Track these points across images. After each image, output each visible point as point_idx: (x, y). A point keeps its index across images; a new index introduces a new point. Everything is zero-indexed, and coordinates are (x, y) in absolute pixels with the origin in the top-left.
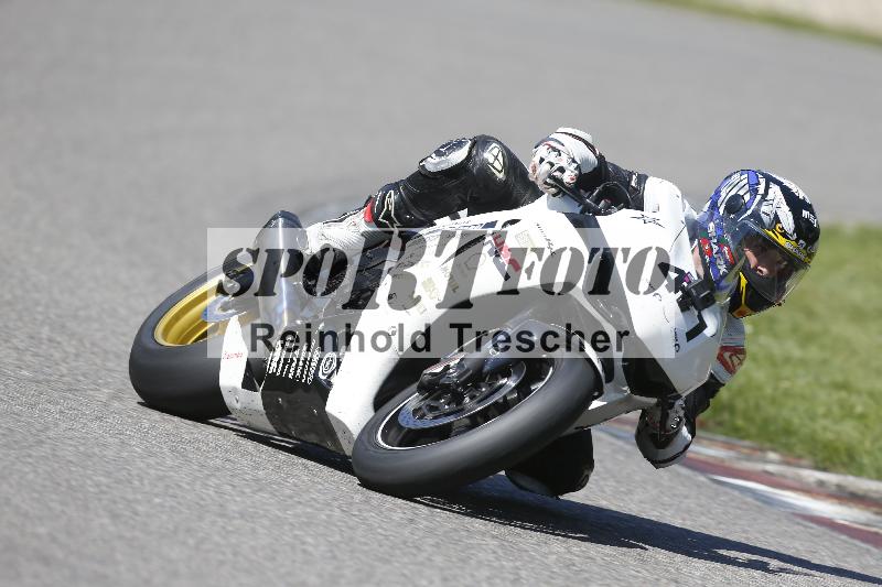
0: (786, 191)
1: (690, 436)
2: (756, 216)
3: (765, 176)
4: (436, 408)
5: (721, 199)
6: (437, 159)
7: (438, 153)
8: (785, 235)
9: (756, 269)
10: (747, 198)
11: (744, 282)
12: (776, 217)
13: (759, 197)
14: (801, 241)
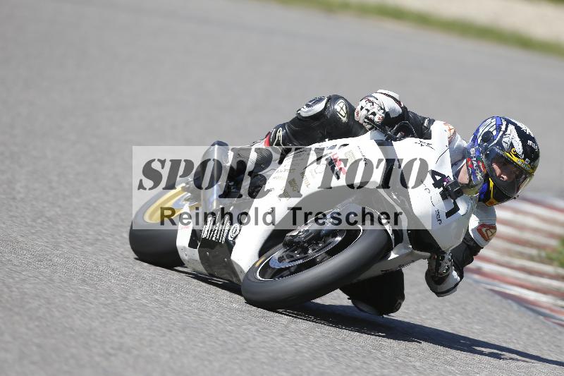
0: (518, 129)
1: (459, 278)
2: (499, 144)
3: (506, 120)
4: (292, 257)
5: (479, 134)
6: (307, 109)
7: (308, 106)
8: (517, 155)
9: (500, 176)
10: (494, 133)
11: (492, 184)
12: (512, 144)
13: (501, 133)
14: (527, 160)
